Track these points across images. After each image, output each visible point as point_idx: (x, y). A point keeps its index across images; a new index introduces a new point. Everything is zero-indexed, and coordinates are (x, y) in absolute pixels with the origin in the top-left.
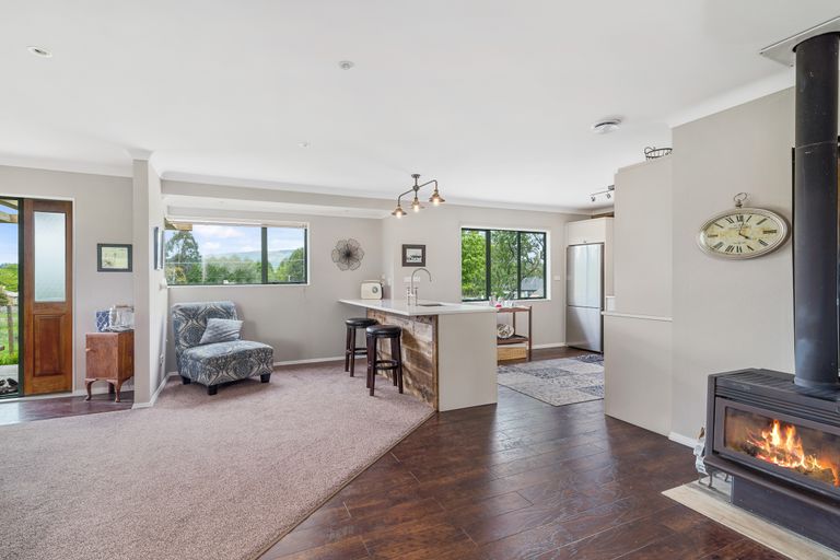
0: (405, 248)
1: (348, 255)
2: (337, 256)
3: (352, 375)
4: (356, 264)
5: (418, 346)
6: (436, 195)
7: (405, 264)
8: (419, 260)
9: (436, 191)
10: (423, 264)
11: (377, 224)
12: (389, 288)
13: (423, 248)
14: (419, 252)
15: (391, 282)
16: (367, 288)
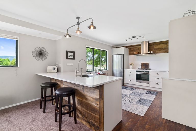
0: (67, 52)
1: (41, 54)
2: (35, 54)
3: (44, 112)
4: (44, 58)
5: (86, 99)
6: (92, 25)
7: (67, 58)
8: (72, 57)
9: (92, 23)
10: (74, 59)
11: (54, 42)
12: (60, 68)
13: (74, 52)
14: (72, 54)
15: (61, 65)
16: (50, 68)
